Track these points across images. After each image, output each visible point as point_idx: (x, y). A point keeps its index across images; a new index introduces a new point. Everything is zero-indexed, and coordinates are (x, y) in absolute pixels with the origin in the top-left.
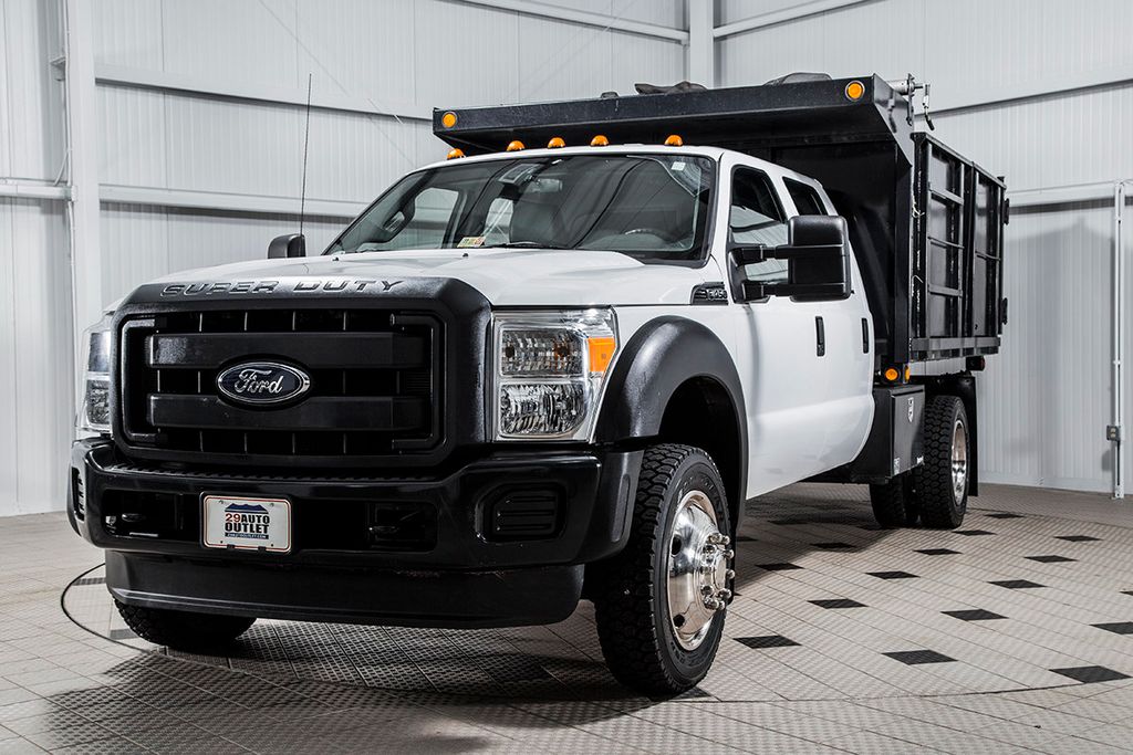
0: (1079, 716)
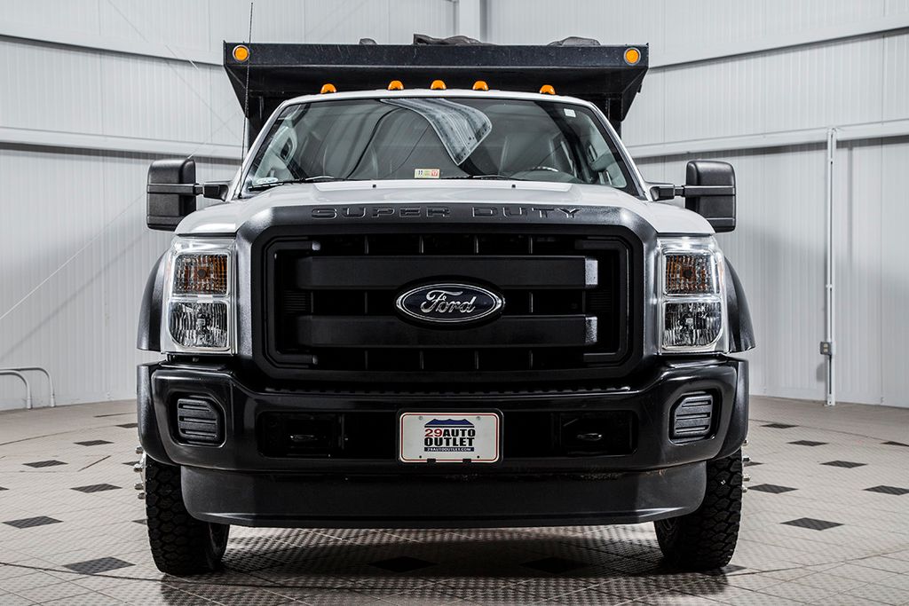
0: (781, 598)
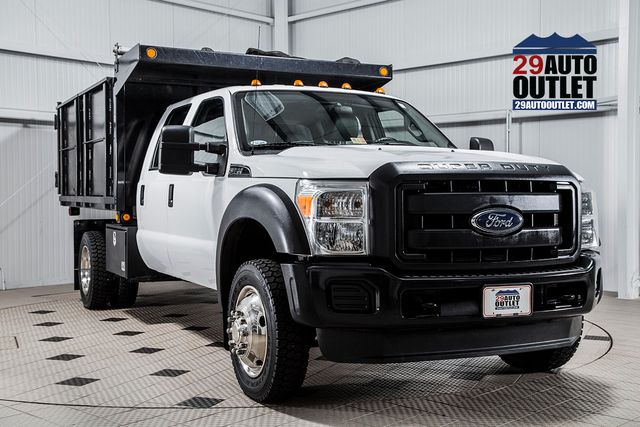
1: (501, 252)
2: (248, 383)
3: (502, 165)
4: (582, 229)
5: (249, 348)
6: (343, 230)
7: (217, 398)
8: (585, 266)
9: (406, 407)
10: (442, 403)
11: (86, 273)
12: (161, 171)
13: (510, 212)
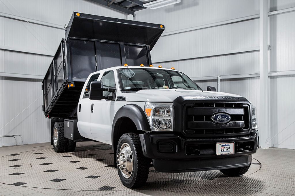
1: (223, 130)
2: (125, 180)
3: (223, 97)
4: (252, 122)
5: (126, 167)
6: (163, 121)
7: (113, 186)
8: (253, 136)
9: (186, 190)
10: (200, 188)
11: (56, 138)
12: (90, 99)
13: (226, 115)
